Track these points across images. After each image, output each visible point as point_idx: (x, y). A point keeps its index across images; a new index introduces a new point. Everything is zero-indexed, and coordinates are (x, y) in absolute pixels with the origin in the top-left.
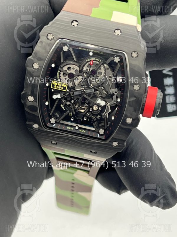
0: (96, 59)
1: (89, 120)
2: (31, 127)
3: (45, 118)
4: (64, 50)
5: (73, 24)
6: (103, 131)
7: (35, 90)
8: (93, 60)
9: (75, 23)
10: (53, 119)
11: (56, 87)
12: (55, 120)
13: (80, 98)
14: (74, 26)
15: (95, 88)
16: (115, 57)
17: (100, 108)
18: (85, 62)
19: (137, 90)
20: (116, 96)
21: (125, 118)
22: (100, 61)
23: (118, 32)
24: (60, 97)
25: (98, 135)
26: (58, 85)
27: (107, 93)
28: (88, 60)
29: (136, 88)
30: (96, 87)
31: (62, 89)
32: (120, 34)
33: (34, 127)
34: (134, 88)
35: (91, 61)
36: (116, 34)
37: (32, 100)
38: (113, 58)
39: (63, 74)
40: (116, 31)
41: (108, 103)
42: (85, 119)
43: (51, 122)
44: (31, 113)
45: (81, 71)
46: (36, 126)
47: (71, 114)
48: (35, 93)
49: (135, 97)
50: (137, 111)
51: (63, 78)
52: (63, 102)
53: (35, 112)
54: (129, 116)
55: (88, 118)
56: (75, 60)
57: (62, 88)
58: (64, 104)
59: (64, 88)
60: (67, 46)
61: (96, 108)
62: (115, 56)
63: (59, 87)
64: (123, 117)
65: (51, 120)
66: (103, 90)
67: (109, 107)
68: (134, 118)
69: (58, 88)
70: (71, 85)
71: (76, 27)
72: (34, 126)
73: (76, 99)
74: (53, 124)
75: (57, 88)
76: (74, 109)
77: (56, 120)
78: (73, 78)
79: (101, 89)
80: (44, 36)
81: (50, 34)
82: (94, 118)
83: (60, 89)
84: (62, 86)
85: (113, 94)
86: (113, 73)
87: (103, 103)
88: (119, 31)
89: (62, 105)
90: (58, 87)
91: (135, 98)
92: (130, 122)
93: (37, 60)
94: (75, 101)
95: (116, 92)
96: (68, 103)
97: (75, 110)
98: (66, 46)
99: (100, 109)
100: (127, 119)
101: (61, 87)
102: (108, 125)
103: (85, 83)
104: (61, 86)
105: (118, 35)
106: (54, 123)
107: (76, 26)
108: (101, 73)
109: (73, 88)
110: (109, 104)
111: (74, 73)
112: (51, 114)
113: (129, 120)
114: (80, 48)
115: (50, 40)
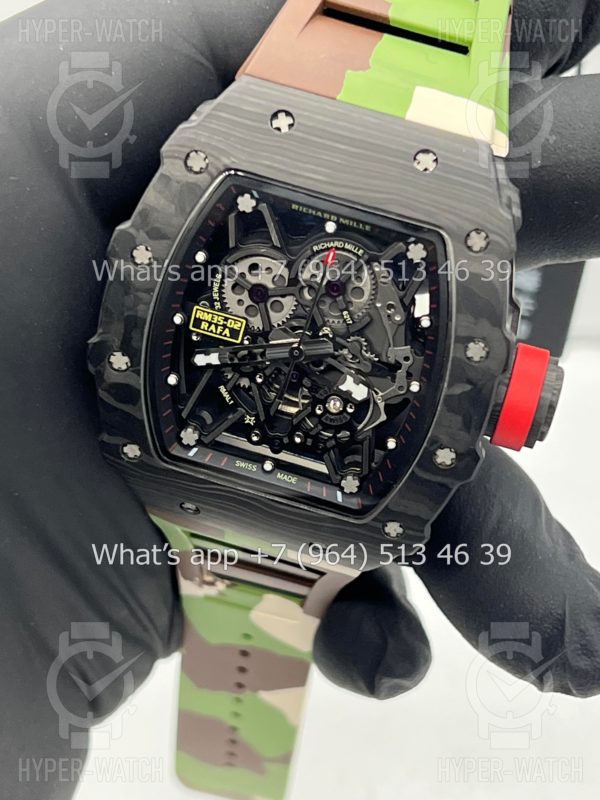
0: (347, 246)
1: (309, 442)
2: (117, 452)
3: (163, 428)
4: (241, 208)
5: (276, 123)
6: (357, 483)
7: (135, 335)
8: (337, 248)
9: (283, 122)
10: (190, 430)
11: (209, 328)
12: (196, 436)
13: (285, 369)
14: (279, 129)
15: (338, 339)
16: (412, 245)
17: (351, 407)
18: (309, 252)
19: (477, 359)
20: (407, 372)
21: (432, 448)
22: (361, 251)
23: (426, 161)
24: (218, 363)
25: (339, 494)
26: (215, 322)
27: (377, 359)
28: (320, 247)
29: (476, 351)
30: (342, 337)
31: (225, 336)
32: (432, 166)
33: (125, 454)
34: (469, 354)
35: (328, 249)
36: (420, 168)
37: (124, 367)
38: (404, 247)
39: (234, 287)
40: (420, 157)
41: (377, 393)
42: (298, 440)
43: (185, 442)
44: (116, 409)
45: (294, 281)
46: (132, 451)
47: (250, 420)
48: (134, 344)
49: (469, 382)
50: (473, 430)
51: (231, 298)
52: (229, 377)
53: (131, 406)
54: (445, 443)
55: (306, 435)
56: (277, 243)
57: (227, 332)
58: (230, 385)
59: (234, 333)
60: (252, 197)
61: (338, 404)
62: (412, 239)
63: (216, 329)
64: (425, 444)
65: (183, 434)
66: (364, 348)
67: (382, 405)
68: (461, 450)
69: (214, 332)
70: (257, 323)
71: (286, 134)
72: (126, 449)
73: (273, 373)
74: (189, 447)
75: (211, 332)
76: (263, 402)
77: (200, 435)
78: (266, 302)
79: (357, 344)
80: (176, 158)
81: (196, 151)
82: (330, 438)
83: (221, 334)
84: (228, 325)
85: (398, 366)
86: (402, 293)
87: (360, 392)
88: (431, 157)
89: (222, 389)
90: (213, 327)
91: (468, 387)
92: (449, 462)
93: (146, 237)
94: (266, 378)
95: (407, 359)
96: (245, 382)
97: (267, 407)
98: (247, 196)
99: (350, 410)
100: (440, 452)
101: (224, 330)
102: (373, 465)
103: (304, 321)
104: (225, 326)
105: (426, 170)
106: (192, 443)
107: (285, 129)
108: (359, 291)
109: (265, 334)
110: (381, 394)
111: (271, 286)
112: (184, 415)
113: (445, 457)
114: (295, 207)
115: (196, 173)
